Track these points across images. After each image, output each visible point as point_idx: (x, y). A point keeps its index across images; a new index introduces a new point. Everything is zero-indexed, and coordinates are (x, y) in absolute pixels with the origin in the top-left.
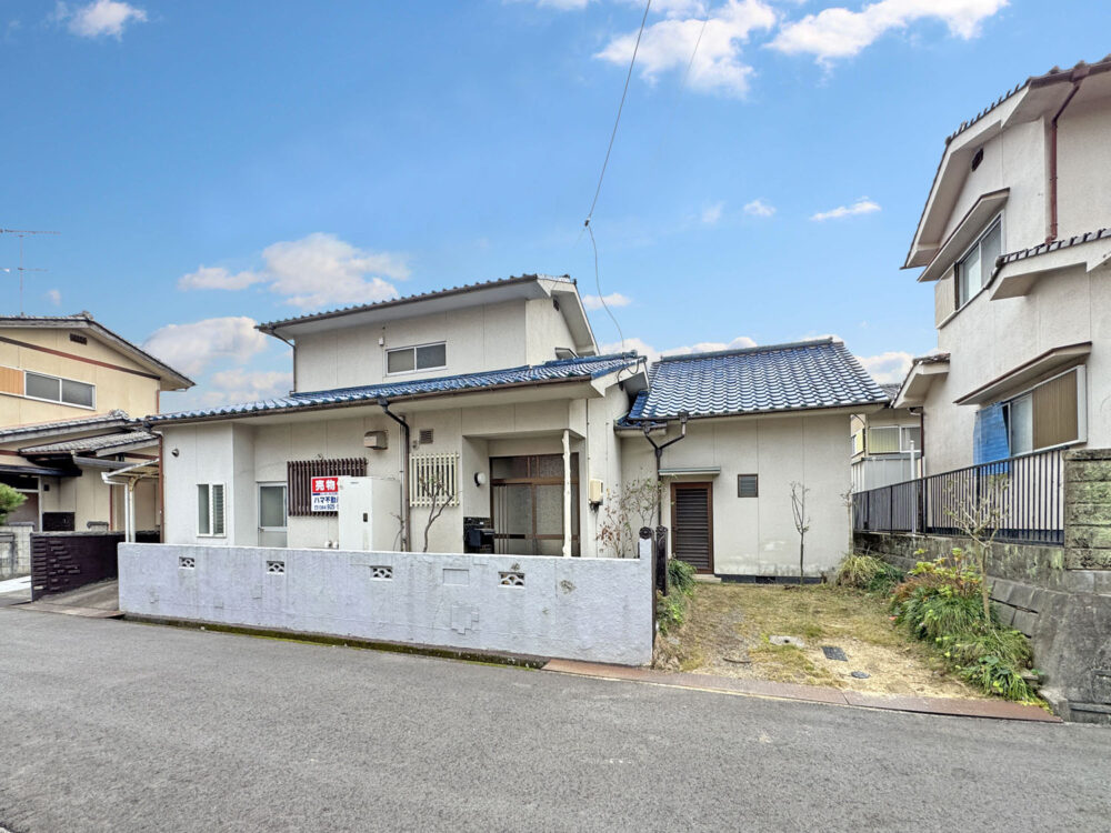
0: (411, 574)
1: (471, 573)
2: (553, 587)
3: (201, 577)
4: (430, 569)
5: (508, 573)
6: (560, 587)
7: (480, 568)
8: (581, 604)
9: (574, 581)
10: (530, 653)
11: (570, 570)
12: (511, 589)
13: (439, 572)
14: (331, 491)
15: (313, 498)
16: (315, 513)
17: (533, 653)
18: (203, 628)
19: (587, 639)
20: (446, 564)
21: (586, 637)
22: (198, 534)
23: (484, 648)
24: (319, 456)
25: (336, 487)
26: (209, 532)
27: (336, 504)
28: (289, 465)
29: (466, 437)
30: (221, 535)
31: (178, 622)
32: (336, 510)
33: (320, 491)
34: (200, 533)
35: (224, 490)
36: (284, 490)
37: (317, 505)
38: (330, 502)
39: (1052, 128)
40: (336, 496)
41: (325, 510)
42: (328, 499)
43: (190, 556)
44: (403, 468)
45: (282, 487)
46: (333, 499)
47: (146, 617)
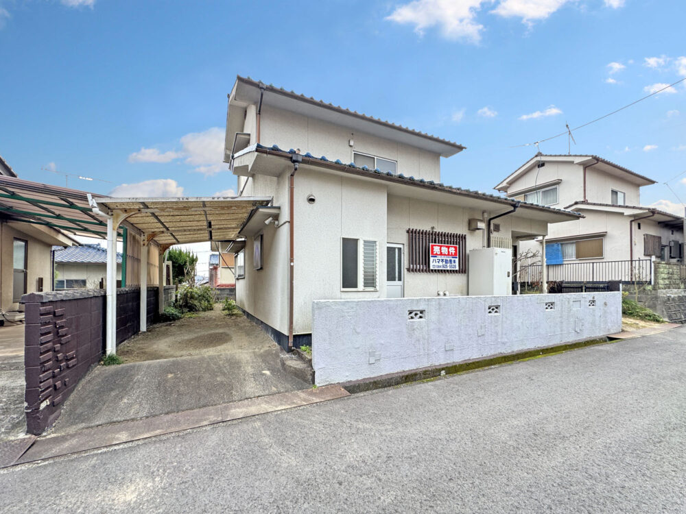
0: (562, 305)
1: (581, 302)
2: (602, 305)
3: (433, 326)
4: (568, 302)
5: (591, 301)
6: (604, 305)
14: (444, 255)
15: (431, 259)
16: (432, 270)
20: (574, 298)
24: (433, 228)
25: (449, 252)
26: (356, 286)
27: (448, 265)
28: (408, 232)
29: (512, 232)
30: (372, 289)
31: (415, 374)
32: (448, 269)
33: (436, 254)
34: (343, 287)
35: (378, 247)
36: (397, 250)
37: (434, 263)
38: (444, 263)
39: (585, 169)
40: (448, 259)
41: (440, 269)
42: (442, 260)
43: (421, 309)
44: (486, 244)
45: (395, 248)
46: (446, 261)
47: (372, 381)
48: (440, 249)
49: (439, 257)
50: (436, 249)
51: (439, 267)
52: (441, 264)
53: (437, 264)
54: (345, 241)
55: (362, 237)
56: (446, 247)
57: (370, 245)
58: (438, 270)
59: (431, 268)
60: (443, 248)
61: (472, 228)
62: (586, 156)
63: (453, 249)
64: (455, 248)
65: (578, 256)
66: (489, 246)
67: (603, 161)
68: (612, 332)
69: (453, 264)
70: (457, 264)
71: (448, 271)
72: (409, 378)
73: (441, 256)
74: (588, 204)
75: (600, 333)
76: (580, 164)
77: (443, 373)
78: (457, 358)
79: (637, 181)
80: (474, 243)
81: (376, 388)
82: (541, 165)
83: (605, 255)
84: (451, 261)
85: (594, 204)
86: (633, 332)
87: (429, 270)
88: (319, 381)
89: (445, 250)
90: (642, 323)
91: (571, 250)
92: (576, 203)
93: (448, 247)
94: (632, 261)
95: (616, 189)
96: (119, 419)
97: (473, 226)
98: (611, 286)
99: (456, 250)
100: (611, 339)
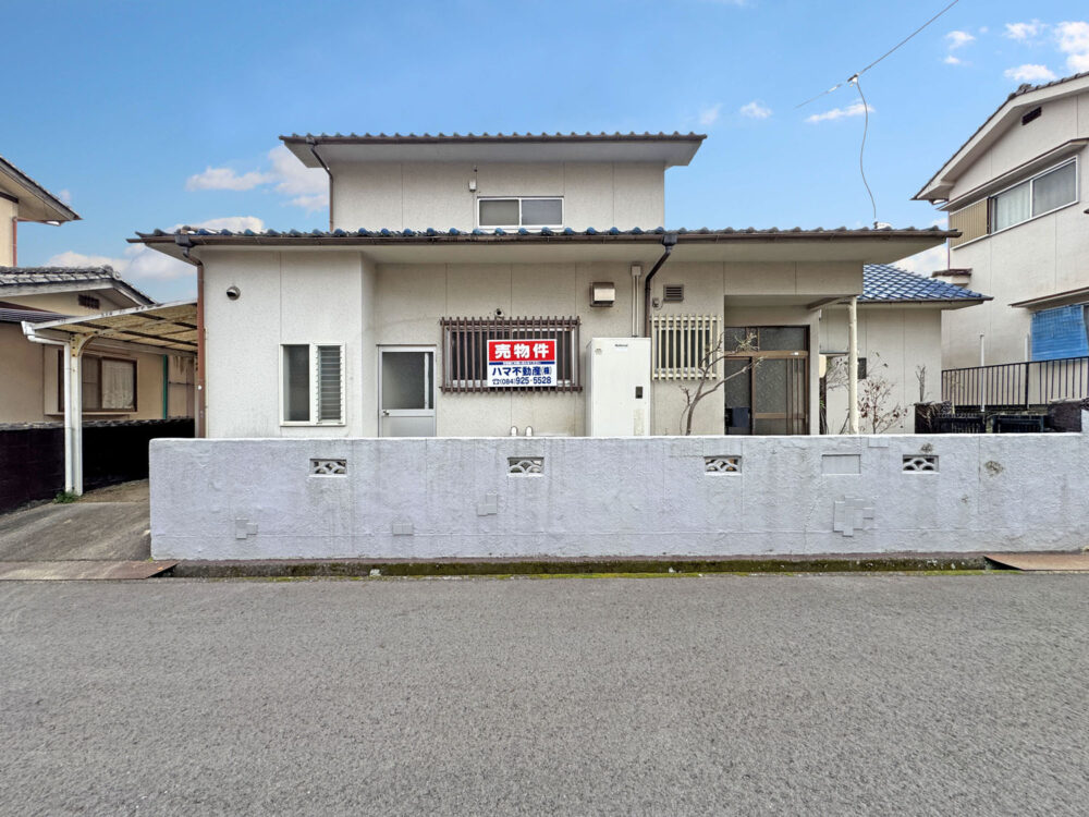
0: (772, 464)
1: (863, 459)
2: (976, 470)
3: (363, 488)
4: (803, 458)
5: (915, 456)
6: (984, 469)
7: (878, 452)
8: (1010, 487)
9: (1004, 461)
10: (942, 550)
11: (998, 449)
12: (919, 477)
13: (816, 459)
14: (522, 359)
15: (490, 369)
16: (492, 389)
17: (948, 550)
18: (375, 572)
19: (1018, 528)
20: (827, 449)
21: (1017, 525)
22: (282, 423)
23: (880, 551)
24: (499, 313)
25: (532, 353)
26: (308, 419)
27: (531, 377)
28: (442, 323)
29: (727, 297)
32: (531, 384)
33: (502, 358)
35: (343, 354)
36: (427, 357)
37: (497, 376)
38: (520, 375)
40: (531, 367)
41: (510, 385)
42: (517, 370)
45: (424, 353)
46: (526, 371)
47: (231, 565)
48: (512, 350)
49: (508, 364)
50: (502, 350)
51: (507, 381)
53: (504, 376)
56: (526, 344)
57: (330, 354)
58: (508, 389)
59: (491, 384)
60: (517, 347)
63: (544, 346)
64: (550, 345)
69: (543, 375)
70: (554, 374)
71: (530, 388)
73: (516, 362)
84: (537, 370)
87: (485, 389)
89: (522, 350)
93: (532, 345)
99: (551, 349)
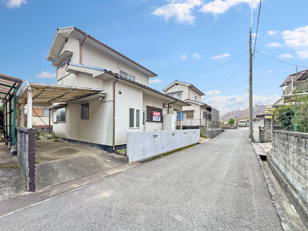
0: (188, 133)
1: (192, 132)
12: (194, 134)
15: (153, 117)
24: (153, 106)
26: (133, 127)
27: (158, 119)
28: (146, 107)
29: (174, 109)
30: (138, 128)
31: (155, 157)
34: (130, 127)
35: (140, 112)
36: (145, 114)
37: (154, 119)
39: (189, 88)
40: (158, 117)
43: (156, 134)
44: (167, 113)
49: (155, 117)
50: (155, 114)
52: (156, 119)
54: (130, 109)
55: (136, 108)
57: (138, 111)
58: (155, 121)
59: (153, 120)
61: (164, 107)
62: (190, 84)
64: (160, 113)
65: (187, 117)
66: (168, 114)
67: (194, 87)
68: (198, 141)
70: (160, 119)
71: (157, 121)
72: (154, 158)
73: (156, 116)
74: (190, 100)
75: (195, 142)
76: (188, 86)
77: (162, 156)
78: (165, 151)
79: (201, 94)
80: (165, 112)
81: (146, 162)
82: (177, 84)
83: (194, 117)
85: (192, 100)
86: (202, 141)
87: (152, 121)
88: (130, 161)
89: (157, 114)
90: (203, 139)
91: (185, 115)
92: (187, 99)
93: (158, 113)
94: (200, 120)
95: (196, 96)
96: (64, 182)
97: (164, 106)
98: (197, 127)
100: (198, 143)
